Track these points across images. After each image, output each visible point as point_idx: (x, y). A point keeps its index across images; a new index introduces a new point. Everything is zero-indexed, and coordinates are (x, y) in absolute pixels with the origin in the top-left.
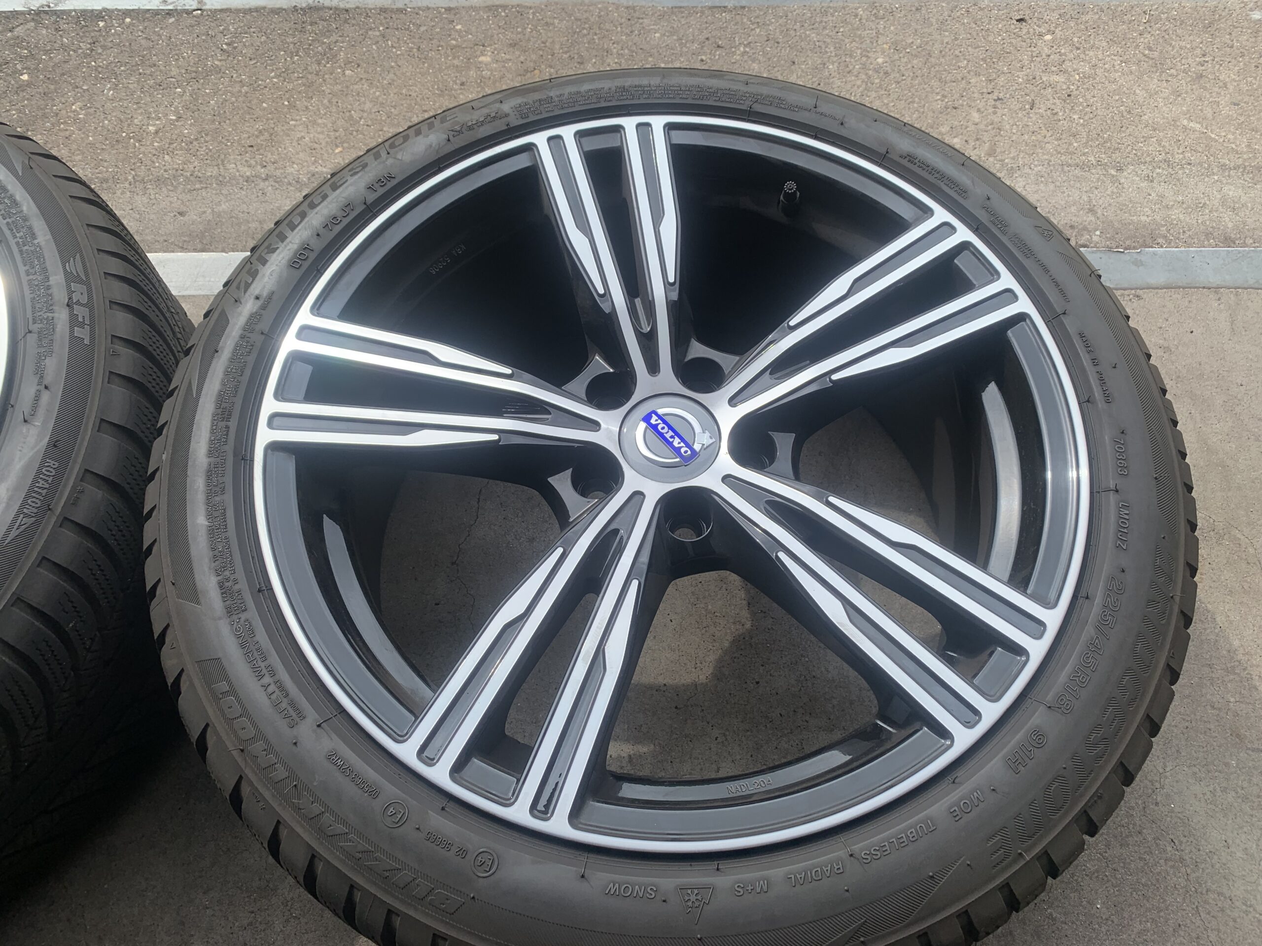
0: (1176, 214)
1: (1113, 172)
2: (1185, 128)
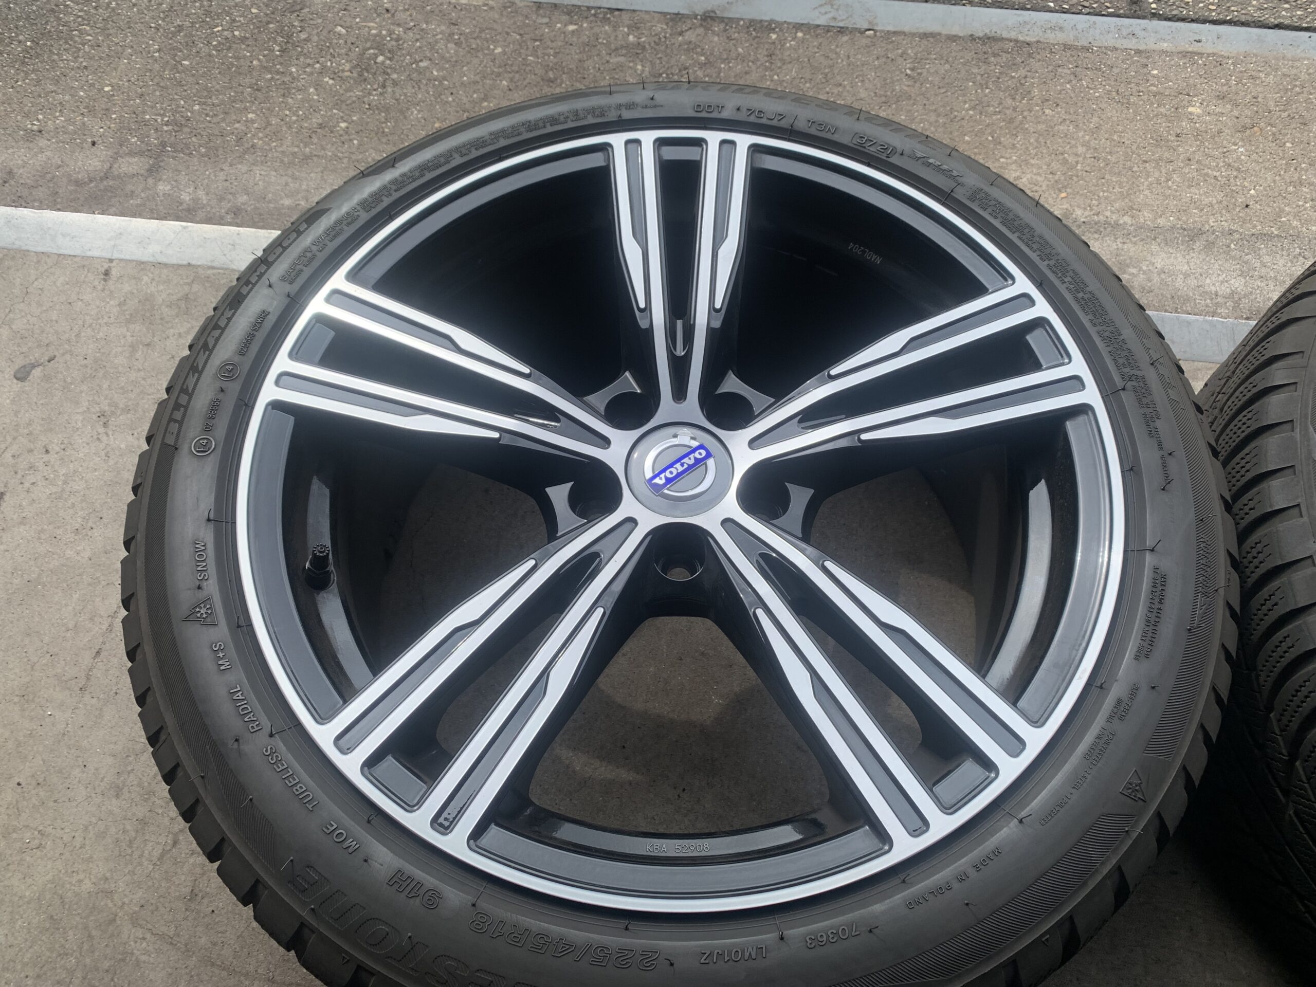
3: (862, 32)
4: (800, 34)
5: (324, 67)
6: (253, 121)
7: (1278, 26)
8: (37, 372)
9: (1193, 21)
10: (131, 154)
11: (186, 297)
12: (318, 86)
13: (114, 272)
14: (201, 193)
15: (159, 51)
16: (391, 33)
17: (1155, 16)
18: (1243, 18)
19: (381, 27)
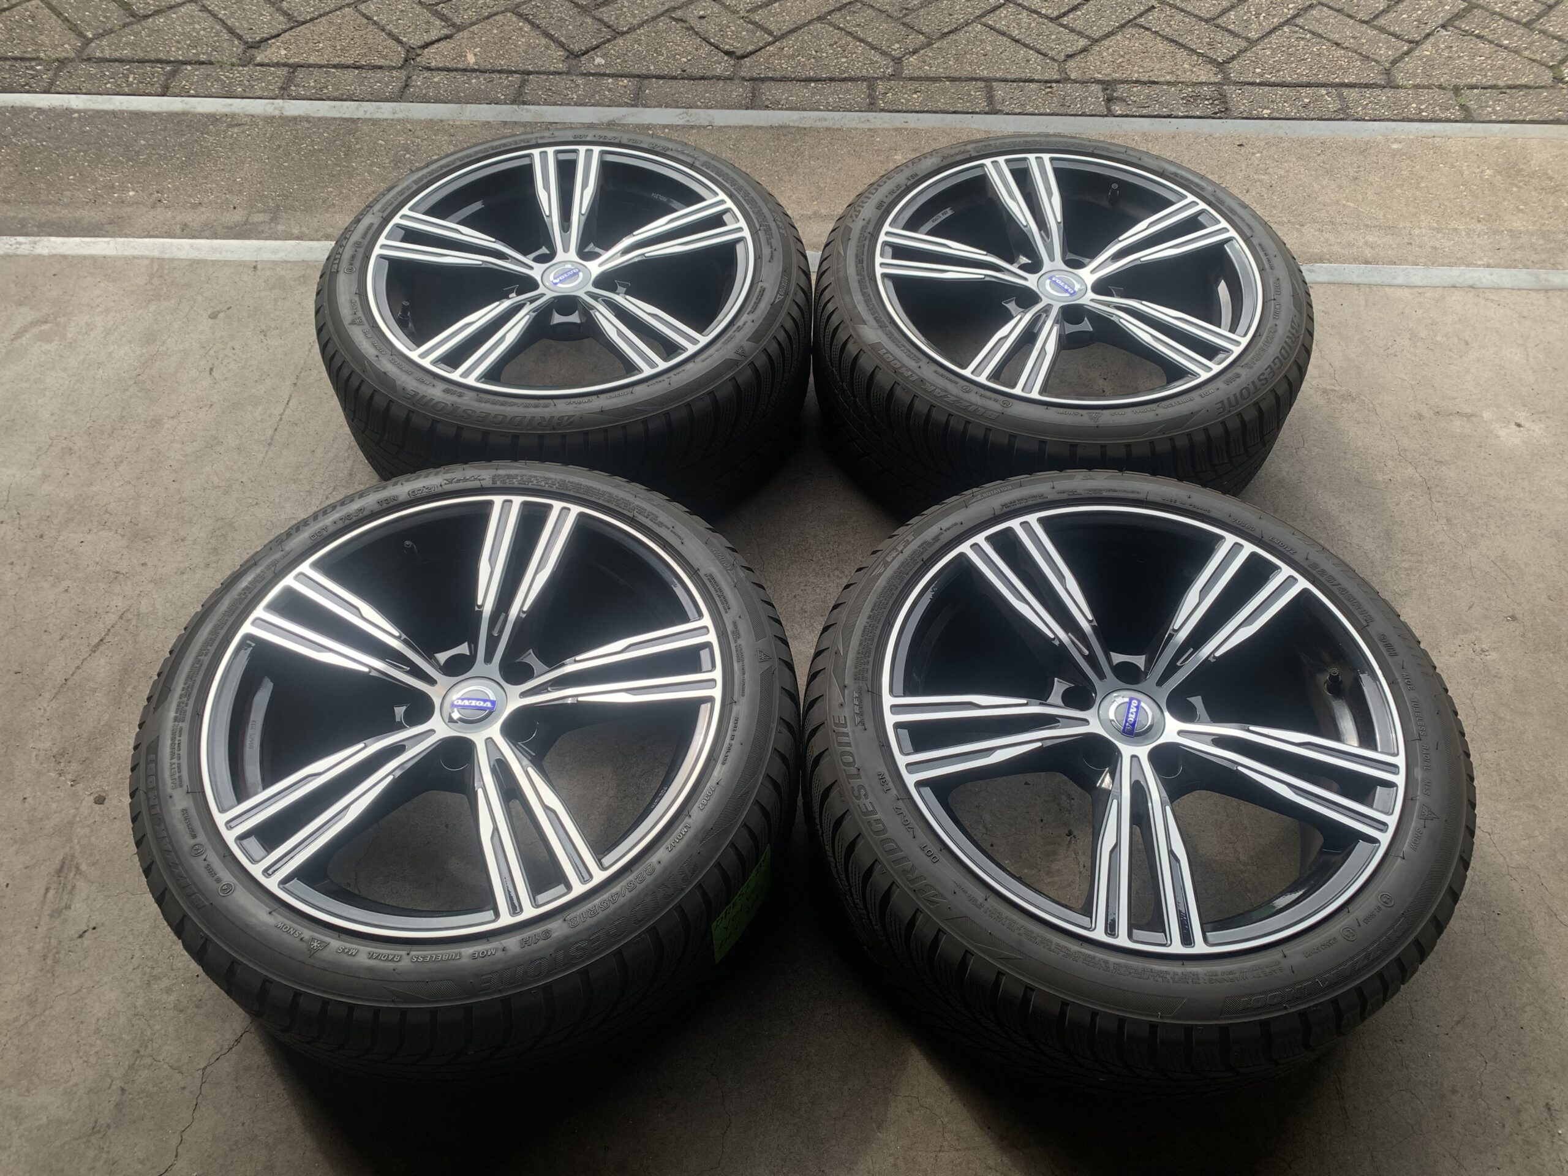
0: (1336, 248)
1: (1298, 226)
2: (1344, 205)
3: (705, 127)
4: (667, 130)
5: (373, 162)
6: (331, 192)
7: (954, 112)
8: (222, 315)
9: (905, 112)
10: (258, 212)
11: (304, 276)
12: (369, 172)
13: (259, 267)
14: (304, 229)
15: (268, 158)
16: (413, 142)
17: (883, 110)
18: (934, 109)
19: (407, 139)
